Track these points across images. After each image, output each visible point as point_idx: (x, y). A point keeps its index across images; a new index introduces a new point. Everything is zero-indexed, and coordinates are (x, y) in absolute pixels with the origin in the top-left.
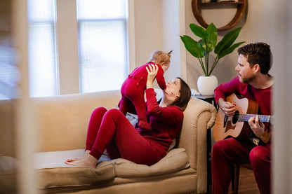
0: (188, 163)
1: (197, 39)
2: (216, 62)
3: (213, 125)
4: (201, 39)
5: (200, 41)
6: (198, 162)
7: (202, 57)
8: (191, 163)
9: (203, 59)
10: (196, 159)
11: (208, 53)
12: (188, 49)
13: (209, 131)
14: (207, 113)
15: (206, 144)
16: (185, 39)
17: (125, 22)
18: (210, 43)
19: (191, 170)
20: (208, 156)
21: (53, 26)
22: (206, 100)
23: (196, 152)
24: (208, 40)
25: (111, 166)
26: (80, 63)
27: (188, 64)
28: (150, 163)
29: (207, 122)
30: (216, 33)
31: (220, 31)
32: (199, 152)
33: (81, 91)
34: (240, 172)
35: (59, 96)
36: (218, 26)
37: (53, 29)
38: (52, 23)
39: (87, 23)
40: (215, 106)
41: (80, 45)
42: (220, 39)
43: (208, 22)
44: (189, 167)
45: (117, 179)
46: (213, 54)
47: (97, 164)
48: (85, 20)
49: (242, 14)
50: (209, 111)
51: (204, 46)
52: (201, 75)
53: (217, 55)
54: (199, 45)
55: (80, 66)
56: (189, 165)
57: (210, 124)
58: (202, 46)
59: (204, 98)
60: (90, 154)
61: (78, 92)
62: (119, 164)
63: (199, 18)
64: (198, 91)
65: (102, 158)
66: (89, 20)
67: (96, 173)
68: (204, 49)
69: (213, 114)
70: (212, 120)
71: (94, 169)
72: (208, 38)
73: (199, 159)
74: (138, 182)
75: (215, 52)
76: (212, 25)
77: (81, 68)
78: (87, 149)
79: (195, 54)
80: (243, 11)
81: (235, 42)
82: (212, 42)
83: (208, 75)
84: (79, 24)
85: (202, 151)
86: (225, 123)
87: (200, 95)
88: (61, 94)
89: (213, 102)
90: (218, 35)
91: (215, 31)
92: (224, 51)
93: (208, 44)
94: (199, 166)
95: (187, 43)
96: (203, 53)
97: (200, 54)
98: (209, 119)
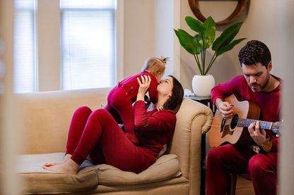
0: (179, 170)
1: (193, 33)
2: (213, 60)
3: (209, 129)
4: (197, 33)
5: (197, 36)
6: (191, 170)
7: (197, 53)
8: (183, 171)
9: (199, 56)
10: (189, 167)
11: (204, 49)
12: (183, 44)
13: (203, 136)
14: (202, 116)
15: (200, 150)
16: (180, 34)
17: (113, 11)
18: (207, 38)
19: (183, 179)
20: (202, 164)
21: (33, 15)
22: (201, 102)
23: (189, 159)
24: (206, 36)
25: (94, 172)
26: (62, 57)
27: (181, 61)
29: (202, 126)
30: (215, 28)
31: (219, 25)
32: (192, 159)
33: (63, 88)
34: (237, 182)
35: (38, 93)
36: (217, 20)
37: (33, 18)
38: (32, 11)
39: (70, 12)
40: (211, 108)
41: (62, 37)
42: (218, 34)
43: (206, 17)
44: (181, 175)
45: (100, 187)
46: (210, 51)
48: (68, 9)
49: (243, 8)
50: (204, 114)
51: (201, 42)
52: (195, 74)
53: (214, 52)
54: (195, 41)
55: (62, 60)
56: (180, 174)
57: (205, 128)
58: (198, 41)
59: (199, 99)
60: (71, 158)
61: (59, 89)
62: (102, 171)
63: (195, 10)
64: (193, 92)
65: (85, 163)
66: (73, 10)
67: (77, 179)
68: (200, 45)
69: (209, 117)
70: (208, 124)
71: (74, 176)
72: (206, 32)
73: (191, 167)
74: (123, 190)
75: (213, 48)
76: (211, 19)
77: (62, 62)
78: (68, 152)
79: (190, 50)
80: (245, 5)
81: (236, 38)
82: (209, 37)
83: (204, 74)
84: (61, 13)
85: (195, 158)
86: (222, 127)
87: (195, 96)
88: (40, 90)
89: (209, 103)
90: (217, 29)
91: (213, 25)
92: (222, 48)
93: (205, 40)
94: (191, 175)
95: (182, 38)
96: (199, 50)
97: (196, 50)
98: (204, 123)
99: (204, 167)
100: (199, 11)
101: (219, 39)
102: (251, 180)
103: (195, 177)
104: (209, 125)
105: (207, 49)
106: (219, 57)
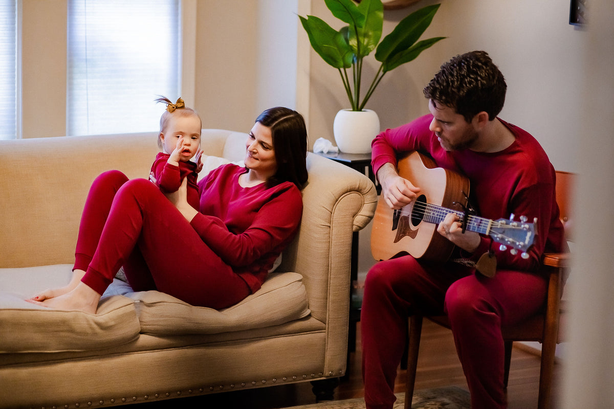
0: (306, 306)
2: (377, 81)
3: (367, 223)
4: (346, 24)
5: (345, 30)
6: (330, 305)
7: (346, 66)
8: (314, 308)
9: (350, 71)
10: (326, 299)
11: (360, 55)
12: (316, 46)
13: (355, 236)
14: (354, 195)
16: (311, 25)
18: (366, 35)
19: (313, 322)
20: (352, 291)
22: (352, 165)
23: (327, 282)
24: (362, 30)
25: (132, 308)
27: (313, 80)
29: (354, 215)
30: (381, 14)
32: (332, 282)
33: (70, 131)
42: (388, 28)
44: (310, 316)
45: (145, 339)
46: (372, 62)
50: (358, 190)
51: (353, 42)
52: (339, 108)
53: (380, 63)
54: (341, 39)
57: (359, 220)
58: (347, 41)
59: (349, 160)
61: (64, 134)
62: (149, 305)
64: (335, 144)
65: (115, 287)
67: (98, 324)
68: (351, 49)
69: (369, 198)
70: (365, 211)
72: (363, 23)
73: (331, 298)
75: (378, 56)
78: (78, 266)
79: (331, 60)
81: (424, 37)
82: (371, 33)
83: (357, 107)
85: (339, 281)
86: (395, 221)
87: (340, 152)
88: (25, 136)
89: (367, 168)
90: (386, 18)
91: (378, 9)
92: (397, 56)
93: (361, 39)
94: (330, 315)
95: (316, 34)
96: (349, 58)
97: (343, 59)
98: (359, 209)
101: (390, 38)
103: (337, 317)
104: (369, 214)
105: (365, 58)
106: (389, 73)
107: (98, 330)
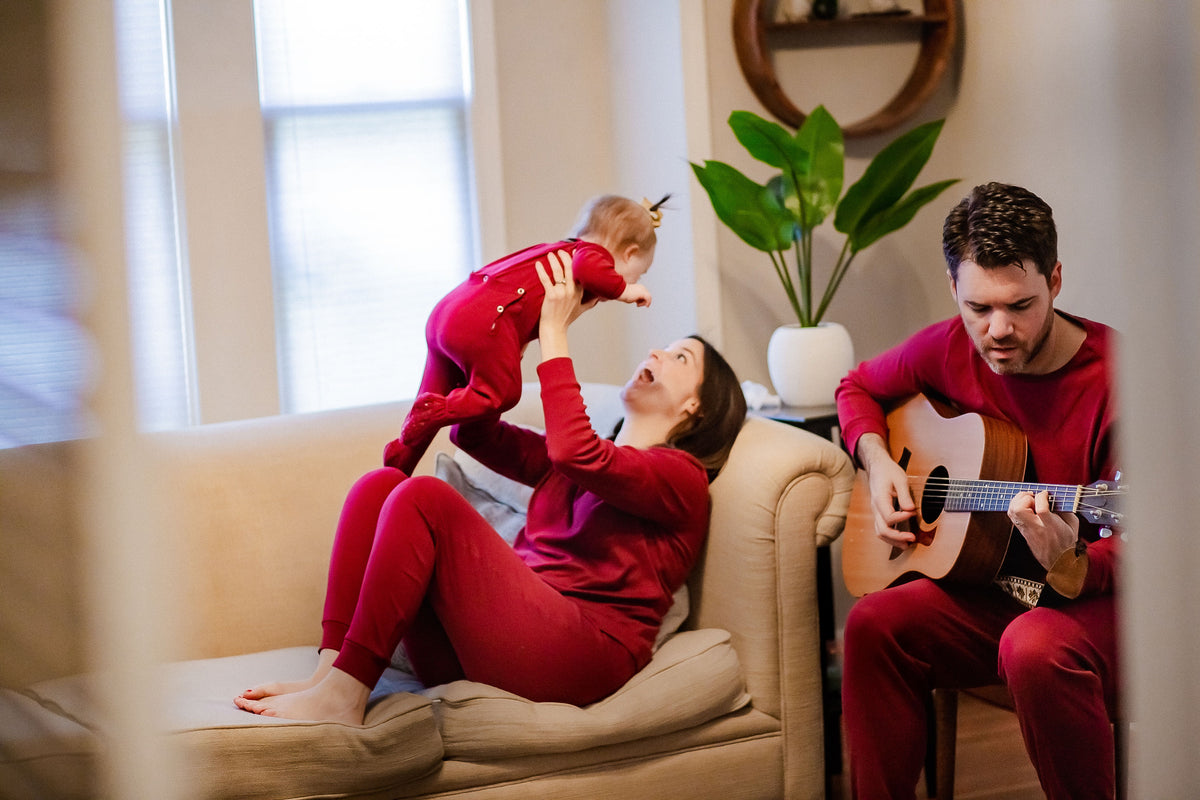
0: (742, 687)
1: (760, 172)
2: (842, 269)
3: (840, 529)
4: (777, 171)
5: (775, 182)
6: (786, 685)
7: (782, 247)
8: (756, 690)
9: (790, 256)
10: (777, 673)
11: (807, 223)
12: (725, 215)
13: (823, 555)
14: (813, 480)
15: (814, 608)
16: (714, 178)
17: (457, 110)
18: (814, 188)
19: (756, 718)
20: (826, 659)
21: (163, 139)
22: (809, 425)
23: (776, 641)
24: (809, 179)
25: (427, 713)
26: (282, 289)
27: (726, 281)
28: (585, 695)
29: (817, 516)
30: (839, 148)
31: (854, 137)
32: (786, 642)
33: (288, 406)
34: (960, 719)
35: (198, 427)
36: (847, 116)
38: (160, 126)
39: (300, 122)
40: (844, 446)
41: (276, 216)
42: (855, 170)
43: (805, 106)
44: (749, 707)
45: (453, 769)
46: (829, 236)
47: (369, 707)
48: (294, 111)
49: (940, 66)
50: (821, 471)
51: (792, 203)
52: (776, 324)
53: (843, 237)
54: (770, 199)
55: (281, 300)
56: (743, 700)
57: (826, 524)
58: (781, 201)
59: (801, 419)
61: (277, 412)
62: (459, 705)
63: (765, 87)
64: (773, 391)
65: (385, 682)
66: (309, 111)
67: (366, 743)
68: (788, 215)
69: (840, 483)
70: (835, 509)
71: (356, 731)
72: (807, 166)
73: (786, 671)
75: (839, 224)
76: (822, 114)
79: (754, 237)
80: (947, 54)
81: (923, 181)
82: (823, 184)
83: (810, 320)
84: (268, 126)
85: (798, 641)
87: (784, 406)
88: (206, 420)
89: (835, 431)
90: (849, 152)
91: (835, 139)
92: (874, 221)
93: (806, 195)
94: (787, 703)
95: (723, 193)
96: (787, 233)
97: (777, 235)
98: (825, 505)
99: (831, 670)
100: (776, 86)
101: (859, 190)
102: (1011, 709)
103: (801, 708)
104: (841, 512)
105: (818, 231)
106: (864, 255)
107: (367, 756)
